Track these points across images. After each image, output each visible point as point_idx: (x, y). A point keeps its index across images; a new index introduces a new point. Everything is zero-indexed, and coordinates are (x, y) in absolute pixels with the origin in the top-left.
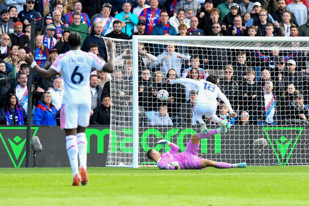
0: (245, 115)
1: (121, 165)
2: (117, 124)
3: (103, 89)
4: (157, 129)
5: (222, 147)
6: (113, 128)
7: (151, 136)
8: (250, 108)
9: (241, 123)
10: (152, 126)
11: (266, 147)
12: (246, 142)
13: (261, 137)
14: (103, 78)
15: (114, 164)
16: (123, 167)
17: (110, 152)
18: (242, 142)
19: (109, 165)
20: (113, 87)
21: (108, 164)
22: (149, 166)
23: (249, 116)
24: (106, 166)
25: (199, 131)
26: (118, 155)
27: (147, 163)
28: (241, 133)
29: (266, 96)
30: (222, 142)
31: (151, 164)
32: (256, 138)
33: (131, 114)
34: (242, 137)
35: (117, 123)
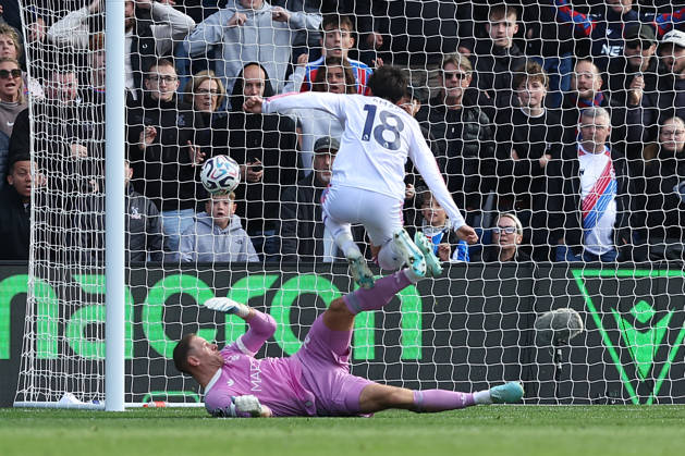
0: (511, 226)
1: (70, 399)
2: (53, 258)
3: (10, 133)
4: (194, 274)
5: (426, 338)
6: (40, 273)
7: (173, 298)
8: (524, 202)
9: (492, 254)
10: (176, 265)
11: (579, 339)
12: (510, 321)
13: (561, 304)
14: (11, 97)
15: (42, 398)
16: (73, 409)
17: (28, 354)
18: (493, 322)
19: (25, 402)
20: (38, 127)
21: (21, 398)
22: (167, 404)
23: (521, 229)
24: (16, 403)
25: (341, 284)
26: (58, 365)
27: (157, 394)
28: (492, 289)
29: (585, 161)
30: (426, 322)
31: (172, 399)
32: (544, 306)
33: (102, 223)
34: (493, 305)
35: (53, 253)
